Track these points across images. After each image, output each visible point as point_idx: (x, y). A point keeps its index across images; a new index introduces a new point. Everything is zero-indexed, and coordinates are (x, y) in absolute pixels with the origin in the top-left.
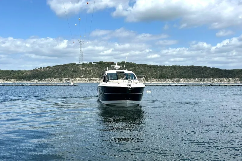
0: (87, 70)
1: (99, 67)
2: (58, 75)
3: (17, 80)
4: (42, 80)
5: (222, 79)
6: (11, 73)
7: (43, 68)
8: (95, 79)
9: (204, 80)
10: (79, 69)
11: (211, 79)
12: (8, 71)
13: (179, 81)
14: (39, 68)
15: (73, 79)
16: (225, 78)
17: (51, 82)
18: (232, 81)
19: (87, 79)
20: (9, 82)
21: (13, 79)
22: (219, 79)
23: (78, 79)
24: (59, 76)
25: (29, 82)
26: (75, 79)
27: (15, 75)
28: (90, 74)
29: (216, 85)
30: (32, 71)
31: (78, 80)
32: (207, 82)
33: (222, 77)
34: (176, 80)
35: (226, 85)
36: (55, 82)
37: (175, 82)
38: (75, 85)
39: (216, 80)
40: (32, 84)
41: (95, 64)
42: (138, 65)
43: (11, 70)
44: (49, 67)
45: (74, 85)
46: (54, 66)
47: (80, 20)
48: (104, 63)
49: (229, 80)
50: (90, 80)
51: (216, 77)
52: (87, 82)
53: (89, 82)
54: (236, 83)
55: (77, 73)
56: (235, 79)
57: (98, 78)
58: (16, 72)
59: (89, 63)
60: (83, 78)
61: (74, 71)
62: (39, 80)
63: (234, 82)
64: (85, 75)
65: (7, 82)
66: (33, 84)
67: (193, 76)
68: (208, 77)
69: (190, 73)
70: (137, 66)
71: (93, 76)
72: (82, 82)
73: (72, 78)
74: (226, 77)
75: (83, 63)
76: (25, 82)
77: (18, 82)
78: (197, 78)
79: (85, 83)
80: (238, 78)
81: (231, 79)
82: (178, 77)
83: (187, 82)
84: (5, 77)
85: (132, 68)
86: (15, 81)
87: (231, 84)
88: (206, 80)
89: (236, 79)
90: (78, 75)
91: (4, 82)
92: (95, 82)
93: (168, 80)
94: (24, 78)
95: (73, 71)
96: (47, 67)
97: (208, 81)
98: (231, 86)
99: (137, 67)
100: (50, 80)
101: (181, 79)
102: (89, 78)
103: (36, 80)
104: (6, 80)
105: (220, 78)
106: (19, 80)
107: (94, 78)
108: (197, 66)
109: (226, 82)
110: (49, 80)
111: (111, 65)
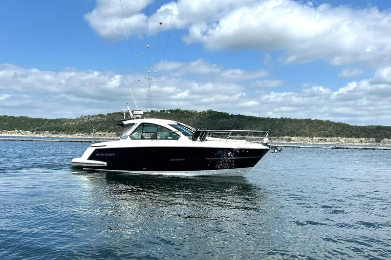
1: (174, 118)
2: (114, 127)
3: (53, 134)
4: (89, 133)
5: (350, 139)
6: (44, 123)
7: (93, 116)
9: (325, 140)
11: (336, 138)
12: (40, 120)
13: (289, 140)
14: (86, 116)
16: (356, 138)
17: (103, 138)
18: (365, 142)
20: (41, 135)
21: (47, 132)
22: (347, 139)
24: (116, 129)
25: (71, 136)
27: (49, 126)
29: (342, 148)
30: (75, 120)
32: (329, 143)
33: (350, 137)
34: (286, 139)
35: (356, 147)
36: (110, 138)
37: (284, 142)
39: (342, 140)
40: (74, 140)
41: (169, 112)
42: (232, 116)
43: (44, 118)
44: (101, 116)
46: (108, 114)
47: (148, 47)
48: (183, 112)
49: (361, 141)
51: (342, 136)
54: (370, 146)
56: (369, 139)
58: (51, 121)
59: (160, 111)
62: (86, 135)
63: (367, 144)
65: (37, 135)
66: (76, 140)
67: (310, 134)
68: (331, 136)
69: (305, 129)
74: (357, 136)
75: (152, 111)
76: (65, 136)
77: (54, 136)
78: (316, 137)
80: (374, 138)
81: (363, 139)
82: (288, 135)
83: (302, 142)
84: (36, 129)
85: (223, 120)
86: (50, 135)
87: (363, 147)
88: (328, 139)
89: (371, 140)
91: (34, 135)
93: (275, 139)
94: (63, 131)
96: (99, 116)
97: (331, 141)
98: (363, 149)
99: (231, 119)
100: (102, 135)
101: (293, 138)
103: (81, 134)
104: (36, 133)
105: (347, 137)
106: (56, 133)
108: (316, 120)
109: (356, 144)
110: (100, 135)
111: (193, 114)
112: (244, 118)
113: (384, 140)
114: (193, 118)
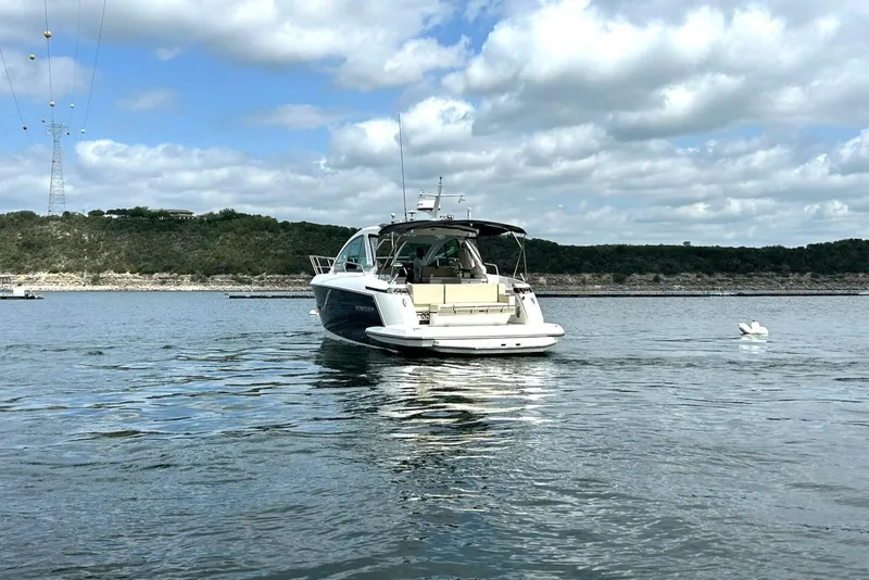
0: (83, 242)
1: (130, 232)
5: (561, 277)
8: (117, 275)
10: (47, 234)
15: (22, 277)
16: (572, 274)
18: (590, 284)
19: (82, 276)
22: (553, 277)
23: (43, 275)
26: (31, 276)
28: (94, 258)
31: (44, 281)
33: (560, 272)
38: (33, 298)
39: (542, 280)
41: (115, 217)
42: (285, 225)
45: (26, 297)
48: (154, 216)
50: (95, 281)
51: (543, 272)
52: (85, 288)
53: (89, 287)
55: (40, 254)
56: (599, 276)
57: (128, 274)
59: (90, 213)
60: (65, 271)
61: (28, 246)
63: (597, 287)
64: (71, 262)
70: (282, 231)
71: (106, 263)
72: (64, 288)
73: (20, 270)
74: (575, 270)
75: (66, 213)
79: (75, 291)
80: (609, 272)
81: (587, 276)
85: (262, 236)
89: (604, 277)
90: (44, 262)
92: (114, 288)
95: (20, 243)
99: (283, 234)
102: (90, 272)
105: (554, 273)
107: (112, 274)
109: (572, 287)
111: (181, 222)
112: (317, 231)
113: (632, 277)
114: (181, 231)
